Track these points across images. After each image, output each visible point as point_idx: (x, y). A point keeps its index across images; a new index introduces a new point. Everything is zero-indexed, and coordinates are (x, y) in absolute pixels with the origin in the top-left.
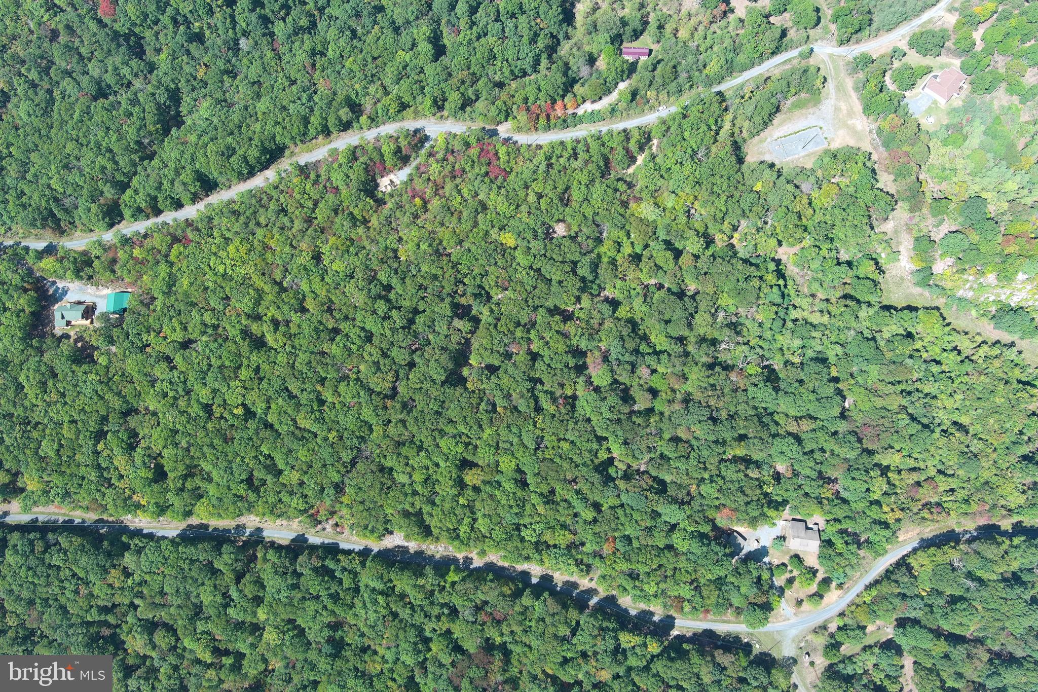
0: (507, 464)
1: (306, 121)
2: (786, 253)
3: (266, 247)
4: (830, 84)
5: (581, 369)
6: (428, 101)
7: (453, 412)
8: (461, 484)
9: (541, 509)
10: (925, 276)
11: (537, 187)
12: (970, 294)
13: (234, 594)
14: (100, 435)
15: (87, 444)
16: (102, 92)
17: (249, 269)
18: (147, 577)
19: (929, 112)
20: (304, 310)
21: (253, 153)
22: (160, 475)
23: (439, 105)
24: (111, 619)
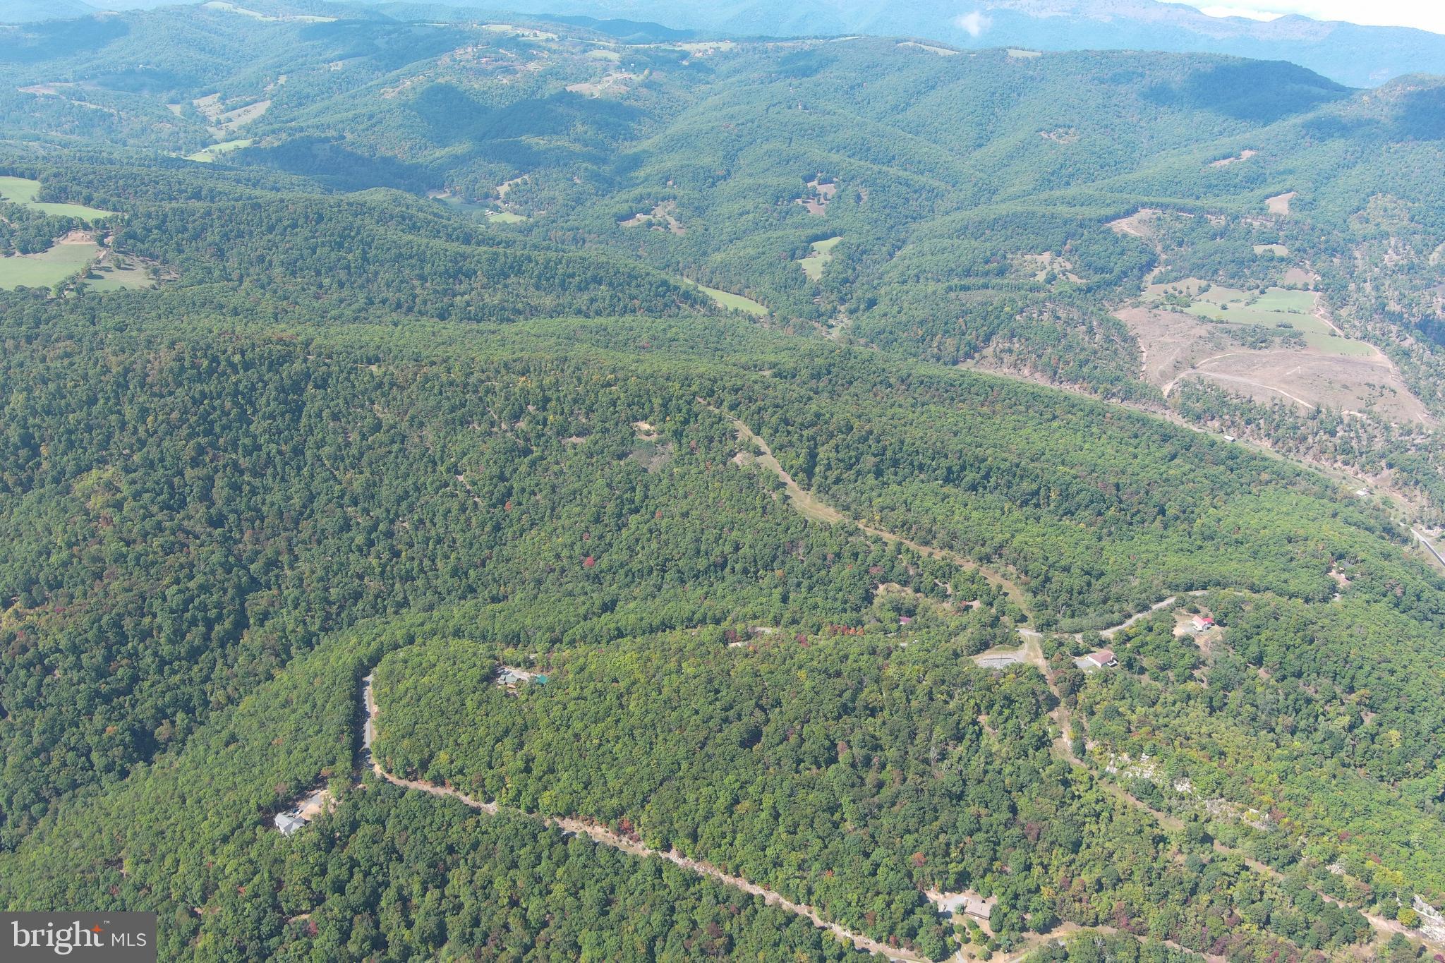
0: (767, 802)
1: (694, 613)
2: (983, 719)
3: (649, 659)
4: (1026, 645)
5: (833, 760)
6: (772, 615)
7: (739, 761)
8: (730, 810)
9: (784, 836)
10: (1081, 751)
11: (828, 651)
12: (1114, 770)
13: (545, 854)
14: (498, 740)
15: (490, 741)
16: (570, 594)
17: (635, 666)
18: (490, 830)
19: (1089, 669)
20: (660, 693)
21: (656, 622)
22: (528, 770)
23: (777, 623)
24: (449, 860)
